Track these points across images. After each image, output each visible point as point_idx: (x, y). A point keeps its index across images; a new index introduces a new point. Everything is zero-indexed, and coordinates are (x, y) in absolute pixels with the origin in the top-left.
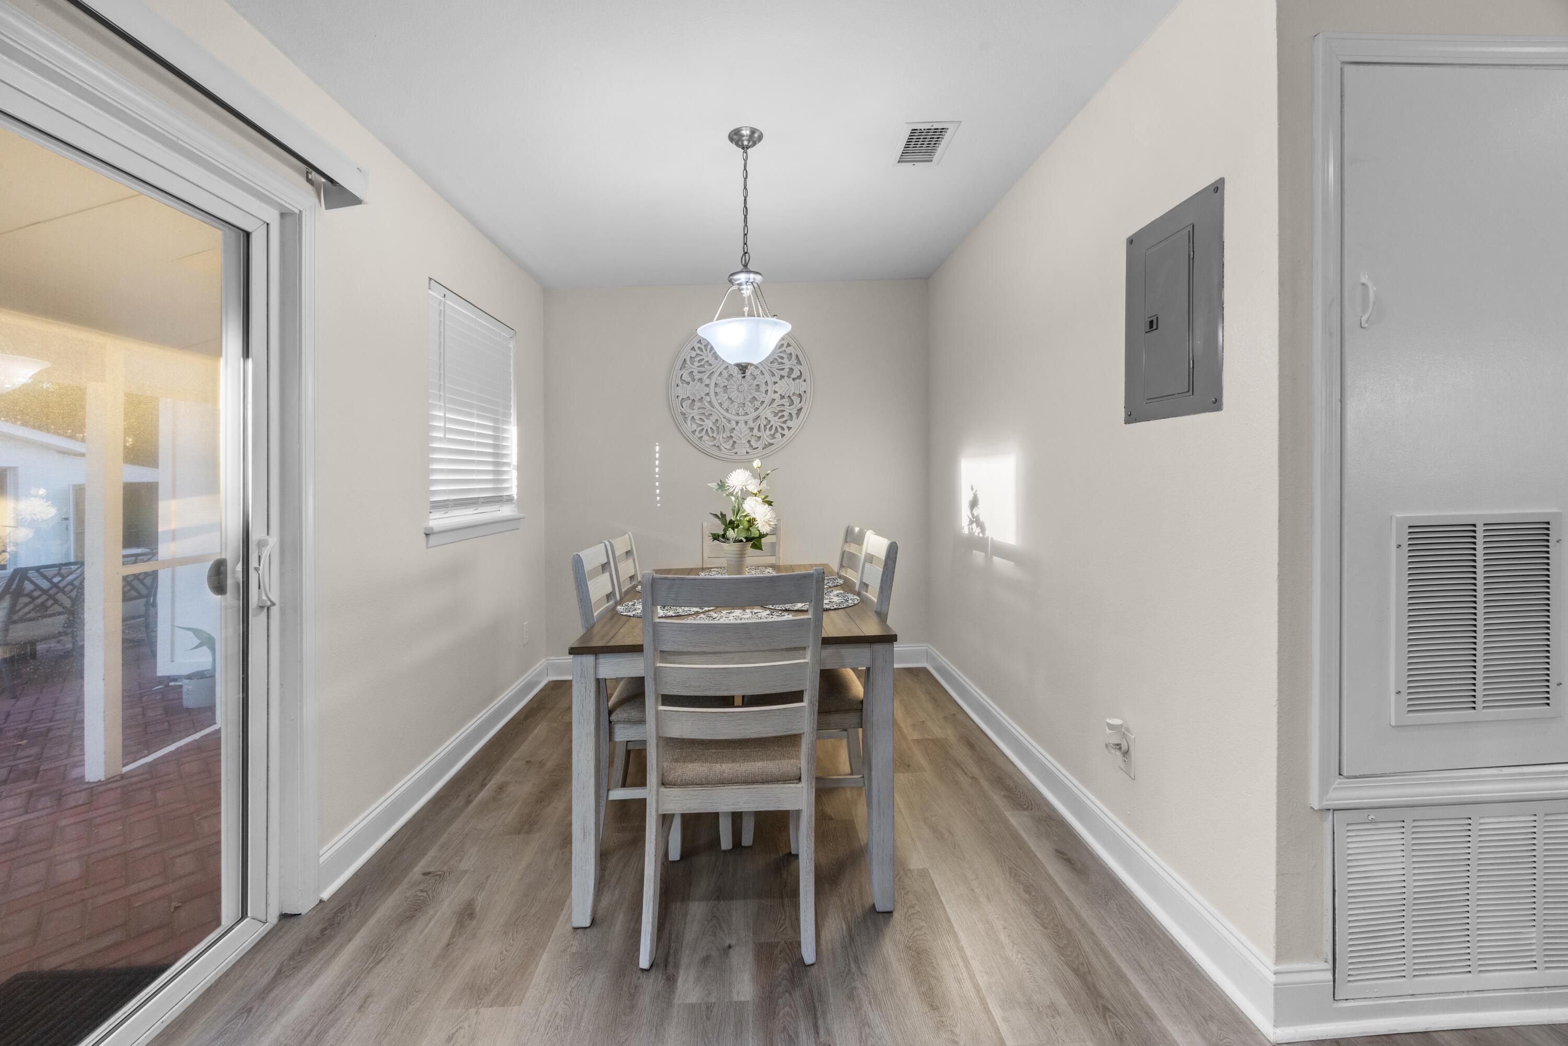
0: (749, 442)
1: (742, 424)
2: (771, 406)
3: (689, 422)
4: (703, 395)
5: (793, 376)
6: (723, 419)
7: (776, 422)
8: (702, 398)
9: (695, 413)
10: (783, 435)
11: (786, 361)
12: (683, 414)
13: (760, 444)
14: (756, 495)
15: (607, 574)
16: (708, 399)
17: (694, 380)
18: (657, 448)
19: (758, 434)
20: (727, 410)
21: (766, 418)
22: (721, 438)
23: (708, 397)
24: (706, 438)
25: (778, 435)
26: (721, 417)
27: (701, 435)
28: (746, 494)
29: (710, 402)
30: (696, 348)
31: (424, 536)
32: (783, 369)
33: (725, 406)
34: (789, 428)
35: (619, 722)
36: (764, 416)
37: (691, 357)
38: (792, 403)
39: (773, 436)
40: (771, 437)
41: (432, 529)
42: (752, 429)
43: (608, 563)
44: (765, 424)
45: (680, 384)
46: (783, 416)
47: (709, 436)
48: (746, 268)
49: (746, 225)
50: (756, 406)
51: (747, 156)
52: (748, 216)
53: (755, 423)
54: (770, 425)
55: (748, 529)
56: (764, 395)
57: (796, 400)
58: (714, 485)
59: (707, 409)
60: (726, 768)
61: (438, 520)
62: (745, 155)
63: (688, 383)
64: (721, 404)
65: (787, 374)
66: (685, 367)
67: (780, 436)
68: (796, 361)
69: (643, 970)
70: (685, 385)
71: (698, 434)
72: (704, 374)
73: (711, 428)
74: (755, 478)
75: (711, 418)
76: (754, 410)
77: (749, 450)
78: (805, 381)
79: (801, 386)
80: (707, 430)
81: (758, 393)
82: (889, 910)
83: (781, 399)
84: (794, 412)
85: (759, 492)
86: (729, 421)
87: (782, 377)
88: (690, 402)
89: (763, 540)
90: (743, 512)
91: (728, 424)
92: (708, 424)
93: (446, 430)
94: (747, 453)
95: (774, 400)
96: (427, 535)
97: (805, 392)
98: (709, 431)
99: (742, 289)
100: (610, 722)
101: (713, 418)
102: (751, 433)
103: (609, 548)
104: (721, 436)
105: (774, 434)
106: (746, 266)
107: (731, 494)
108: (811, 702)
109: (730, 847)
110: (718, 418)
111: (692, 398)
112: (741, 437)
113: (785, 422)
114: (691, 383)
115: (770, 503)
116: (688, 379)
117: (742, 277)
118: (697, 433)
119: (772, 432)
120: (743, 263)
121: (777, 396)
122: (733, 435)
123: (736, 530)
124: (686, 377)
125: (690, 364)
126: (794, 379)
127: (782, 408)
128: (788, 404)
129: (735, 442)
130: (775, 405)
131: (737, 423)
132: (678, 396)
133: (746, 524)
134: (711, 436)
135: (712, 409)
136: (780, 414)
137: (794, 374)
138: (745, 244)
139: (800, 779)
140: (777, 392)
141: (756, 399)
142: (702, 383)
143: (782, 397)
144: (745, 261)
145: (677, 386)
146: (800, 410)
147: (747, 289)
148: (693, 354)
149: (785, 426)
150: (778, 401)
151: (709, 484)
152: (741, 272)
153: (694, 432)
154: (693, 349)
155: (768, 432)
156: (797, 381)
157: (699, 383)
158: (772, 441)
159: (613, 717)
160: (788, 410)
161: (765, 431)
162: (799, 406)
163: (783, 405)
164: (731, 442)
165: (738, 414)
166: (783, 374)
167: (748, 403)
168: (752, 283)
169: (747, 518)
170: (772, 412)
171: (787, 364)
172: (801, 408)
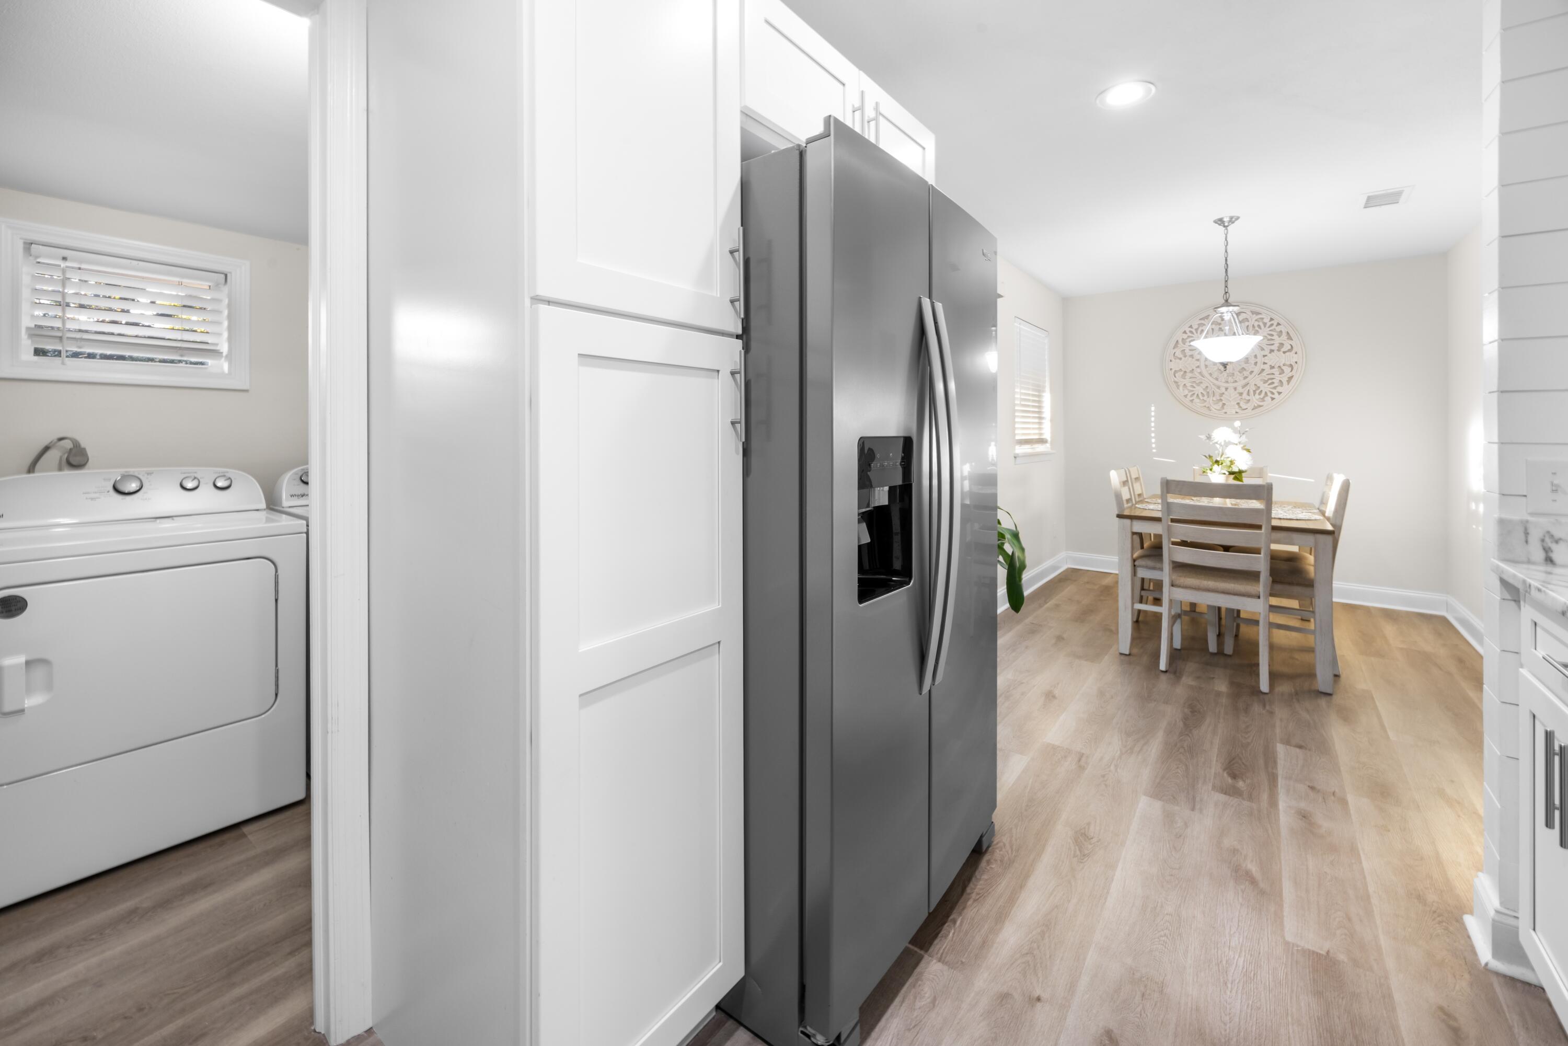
0: (1238, 404)
1: (1231, 391)
2: (1260, 375)
3: (1181, 388)
4: (1194, 368)
5: (1283, 350)
6: (1213, 387)
7: (1265, 388)
8: (1193, 370)
9: (1187, 382)
10: (1273, 399)
11: (1276, 337)
12: (1176, 382)
13: (1250, 406)
14: (1237, 444)
15: (1127, 487)
16: (1199, 370)
17: (1185, 356)
18: (1153, 409)
19: (1248, 398)
20: (1217, 379)
21: (1255, 385)
22: (1211, 401)
23: (1198, 369)
24: (1197, 400)
25: (1268, 399)
26: (1211, 384)
27: (1191, 399)
28: (1227, 444)
29: (1200, 373)
30: (1187, 332)
31: (1014, 458)
32: (1273, 344)
33: (1215, 375)
34: (1279, 393)
35: (1140, 566)
36: (1253, 384)
37: (1183, 339)
38: (1282, 372)
39: (1263, 400)
40: (1260, 400)
41: (1018, 454)
42: (1241, 394)
43: (1127, 481)
44: (1254, 389)
45: (1173, 360)
46: (1273, 383)
47: (1199, 399)
48: (1227, 303)
49: (1227, 275)
50: (1245, 375)
51: (1227, 232)
52: (1229, 270)
53: (1244, 389)
54: (1260, 390)
55: (1230, 467)
56: (1253, 366)
57: (1287, 370)
58: (1203, 437)
59: (1198, 378)
60: (1211, 583)
61: (1020, 450)
62: (1226, 231)
63: (1180, 359)
64: (1211, 374)
65: (1277, 348)
66: (1178, 346)
67: (1270, 399)
68: (1287, 337)
69: (1162, 671)
70: (1178, 360)
71: (1189, 398)
72: (1194, 351)
73: (1201, 393)
74: (1236, 433)
75: (1201, 385)
76: (1242, 379)
77: (1238, 411)
78: (1296, 353)
79: (1291, 358)
80: (1198, 395)
81: (1247, 365)
82: (1329, 691)
83: (1270, 369)
84: (1285, 380)
85: (1240, 443)
86: (1219, 387)
87: (1272, 351)
88: (1182, 373)
89: (1243, 474)
90: (1226, 455)
91: (1217, 390)
92: (1199, 390)
94: (1236, 412)
95: (1263, 370)
96: (1015, 457)
97: (1296, 362)
98: (1200, 396)
99: (1224, 316)
100: (1135, 566)
101: (1204, 386)
102: (1241, 397)
103: (1127, 472)
104: (1211, 399)
105: (1264, 397)
106: (1227, 301)
107: (1217, 443)
108: (1265, 554)
109: (1215, 651)
110: (1208, 385)
111: (1184, 370)
112: (1231, 400)
113: (1275, 388)
114: (1183, 358)
115: (1248, 451)
116: (1181, 356)
117: (1224, 309)
118: (1188, 396)
119: (1262, 396)
120: (1225, 298)
121: (1267, 367)
122: (1222, 398)
123: (1220, 466)
124: (1179, 354)
125: (1182, 344)
126: (1284, 352)
127: (1272, 376)
128: (1278, 373)
129: (1224, 404)
130: (1264, 374)
131: (1227, 389)
132: (1171, 369)
133: (1229, 464)
134: (1202, 399)
135: (1203, 378)
136: (1270, 381)
137: (1284, 348)
138: (1226, 287)
139: (1259, 597)
140: (1266, 363)
141: (1245, 370)
142: (1193, 358)
143: (1272, 368)
144: (1226, 298)
145: (1171, 361)
146: (1290, 378)
147: (1228, 316)
148: (1185, 336)
149: (1275, 391)
150: (1268, 370)
151: (1200, 436)
152: (1222, 306)
153: (1186, 396)
154: (1185, 332)
155: (1257, 396)
156: (1287, 354)
157: (1190, 359)
158: (1261, 404)
159: (1136, 563)
160: (1278, 377)
161: (1254, 395)
162: (1290, 375)
163: (1273, 374)
164: (1221, 404)
165: (1227, 382)
166: (1273, 349)
167: (1236, 373)
168: (1231, 312)
169: (1229, 459)
170: (1261, 380)
171: (1277, 340)
172: (1292, 376)
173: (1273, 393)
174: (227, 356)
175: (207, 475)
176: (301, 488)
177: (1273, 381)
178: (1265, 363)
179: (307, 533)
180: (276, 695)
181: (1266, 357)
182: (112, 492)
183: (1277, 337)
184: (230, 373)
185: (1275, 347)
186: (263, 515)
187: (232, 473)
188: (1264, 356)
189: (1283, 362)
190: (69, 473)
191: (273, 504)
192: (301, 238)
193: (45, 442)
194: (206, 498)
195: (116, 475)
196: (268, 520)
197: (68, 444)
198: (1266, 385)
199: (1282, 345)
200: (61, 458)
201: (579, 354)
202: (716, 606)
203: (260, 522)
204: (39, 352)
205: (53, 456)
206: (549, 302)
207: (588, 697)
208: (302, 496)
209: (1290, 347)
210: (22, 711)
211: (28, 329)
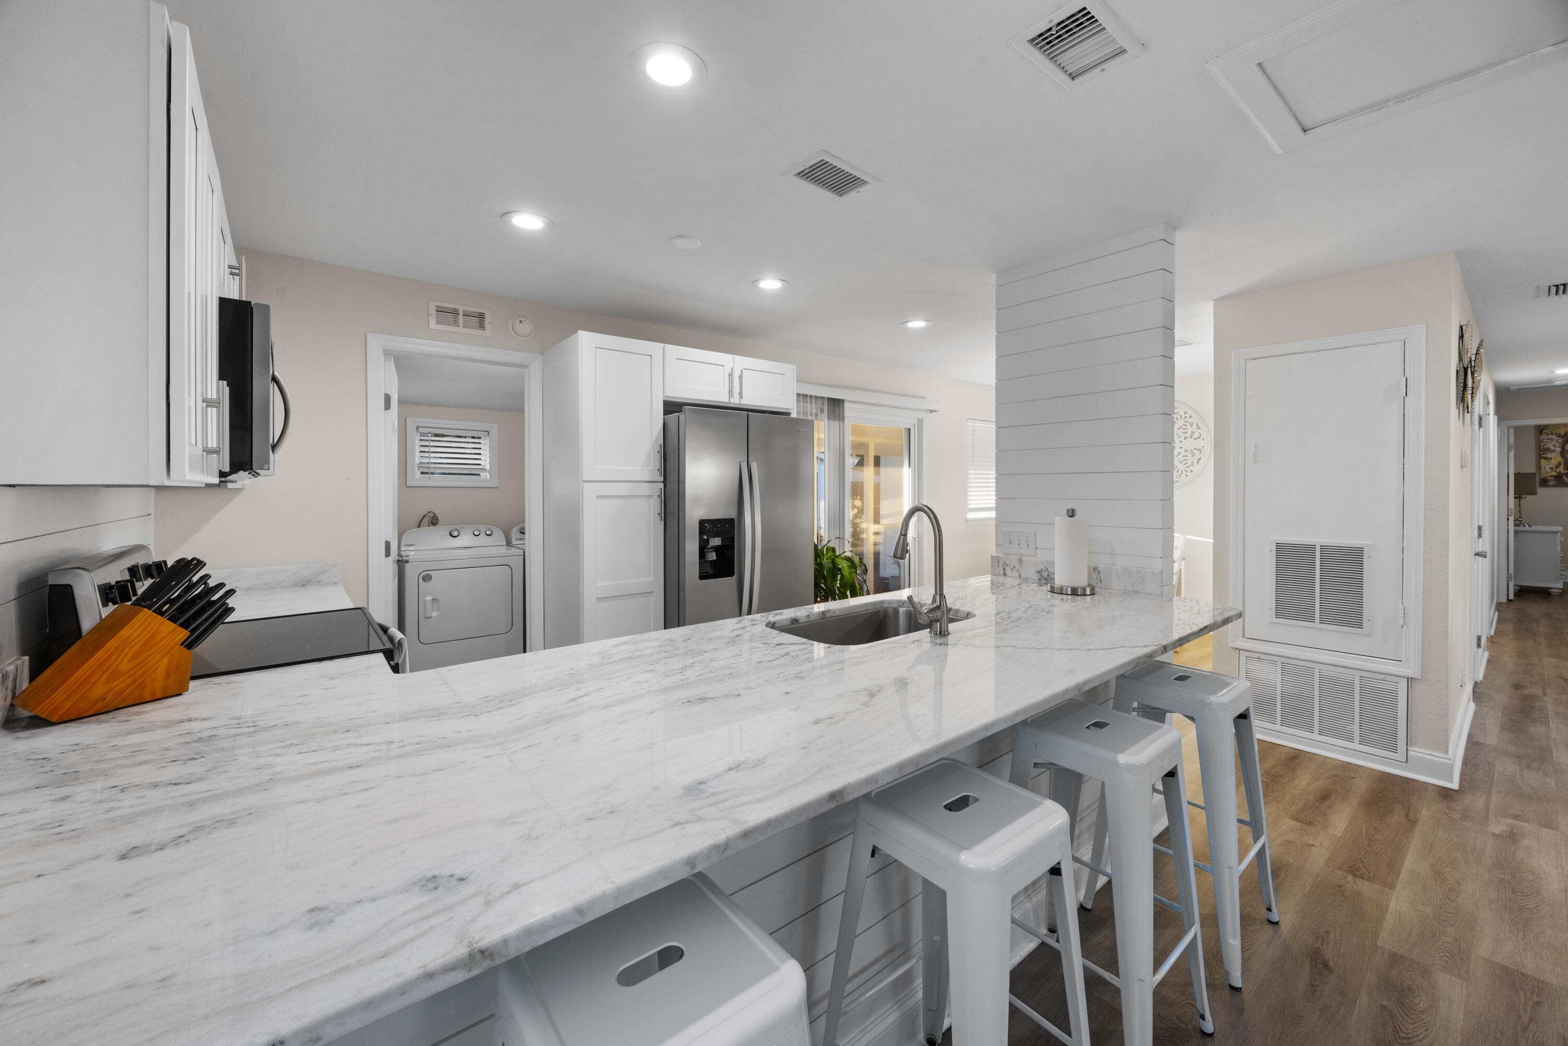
2: (1178, 457)
5: (1194, 437)
7: (1181, 467)
10: (1187, 476)
11: (1188, 427)
21: (1174, 464)
32: (1187, 433)
34: (1191, 471)
38: (1193, 455)
40: (1178, 477)
46: (1186, 463)
54: (1177, 469)
57: (1196, 453)
68: (1196, 427)
84: (1195, 461)
87: (1186, 438)
93: (975, 478)
105: (1181, 474)
113: (1188, 467)
119: (1179, 474)
121: (1182, 451)
126: (1195, 439)
127: (1186, 458)
130: (1181, 456)
136: (1185, 462)
143: (1186, 451)
146: (1199, 459)
149: (1188, 470)
150: (1183, 453)
156: (1197, 440)
160: (1190, 459)
162: (1199, 457)
163: (1187, 456)
166: (1187, 436)
170: (1179, 461)
171: (1190, 429)
172: (1201, 458)
173: (1187, 472)
174: (488, 471)
175: (483, 528)
176: (521, 536)
177: (1187, 461)
178: (1181, 448)
179: (524, 556)
180: (512, 625)
181: (1182, 443)
182: (449, 536)
183: (1190, 426)
184: (490, 480)
185: (1188, 435)
186: (505, 548)
187: (493, 528)
188: (1181, 442)
189: (1194, 447)
190: (432, 527)
191: (509, 543)
192: (522, 410)
193: (424, 514)
194: (482, 539)
195: (450, 528)
196: (507, 549)
197: (431, 515)
198: (1182, 465)
199: (1193, 433)
200: (429, 520)
201: (597, 496)
202: (652, 579)
203: (503, 550)
204: (422, 473)
205: (426, 519)
206: (588, 482)
207: (599, 599)
208: (521, 539)
209: (1199, 435)
210: (431, 617)
211: (418, 464)
